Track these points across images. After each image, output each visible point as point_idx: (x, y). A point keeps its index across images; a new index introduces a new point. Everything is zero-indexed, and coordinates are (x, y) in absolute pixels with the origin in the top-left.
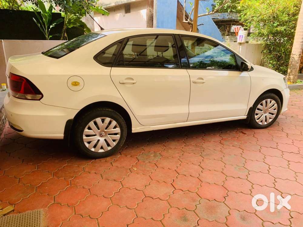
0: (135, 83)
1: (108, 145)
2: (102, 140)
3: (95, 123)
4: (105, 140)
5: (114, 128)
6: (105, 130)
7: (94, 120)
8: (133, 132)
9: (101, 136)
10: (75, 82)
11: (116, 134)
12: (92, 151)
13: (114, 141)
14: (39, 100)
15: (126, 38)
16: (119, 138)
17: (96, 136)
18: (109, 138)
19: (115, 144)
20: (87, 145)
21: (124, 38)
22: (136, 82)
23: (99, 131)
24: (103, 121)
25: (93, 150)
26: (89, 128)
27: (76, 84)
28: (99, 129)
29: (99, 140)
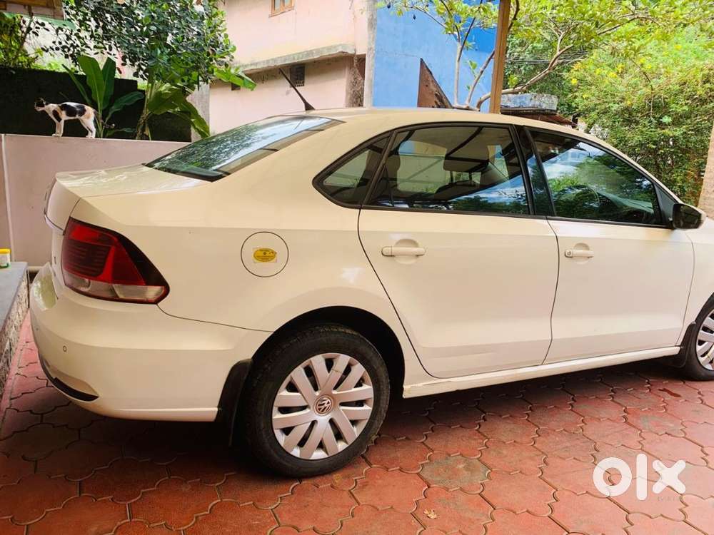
0: (422, 255)
1: (339, 436)
2: (323, 420)
3: (309, 372)
4: (332, 422)
5: (356, 387)
6: (335, 392)
7: (305, 363)
8: (406, 395)
9: (321, 409)
10: (265, 251)
11: (360, 403)
12: (294, 457)
13: (354, 423)
14: (156, 302)
15: (396, 129)
16: (368, 416)
17: (307, 411)
18: (343, 415)
19: (357, 431)
20: (281, 438)
21: (391, 131)
22: (426, 251)
23: (317, 393)
24: (329, 364)
25: (296, 452)
26: (292, 388)
27: (265, 255)
28: (316, 388)
29: (314, 423)
